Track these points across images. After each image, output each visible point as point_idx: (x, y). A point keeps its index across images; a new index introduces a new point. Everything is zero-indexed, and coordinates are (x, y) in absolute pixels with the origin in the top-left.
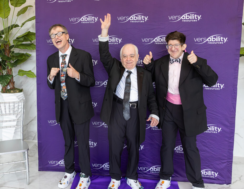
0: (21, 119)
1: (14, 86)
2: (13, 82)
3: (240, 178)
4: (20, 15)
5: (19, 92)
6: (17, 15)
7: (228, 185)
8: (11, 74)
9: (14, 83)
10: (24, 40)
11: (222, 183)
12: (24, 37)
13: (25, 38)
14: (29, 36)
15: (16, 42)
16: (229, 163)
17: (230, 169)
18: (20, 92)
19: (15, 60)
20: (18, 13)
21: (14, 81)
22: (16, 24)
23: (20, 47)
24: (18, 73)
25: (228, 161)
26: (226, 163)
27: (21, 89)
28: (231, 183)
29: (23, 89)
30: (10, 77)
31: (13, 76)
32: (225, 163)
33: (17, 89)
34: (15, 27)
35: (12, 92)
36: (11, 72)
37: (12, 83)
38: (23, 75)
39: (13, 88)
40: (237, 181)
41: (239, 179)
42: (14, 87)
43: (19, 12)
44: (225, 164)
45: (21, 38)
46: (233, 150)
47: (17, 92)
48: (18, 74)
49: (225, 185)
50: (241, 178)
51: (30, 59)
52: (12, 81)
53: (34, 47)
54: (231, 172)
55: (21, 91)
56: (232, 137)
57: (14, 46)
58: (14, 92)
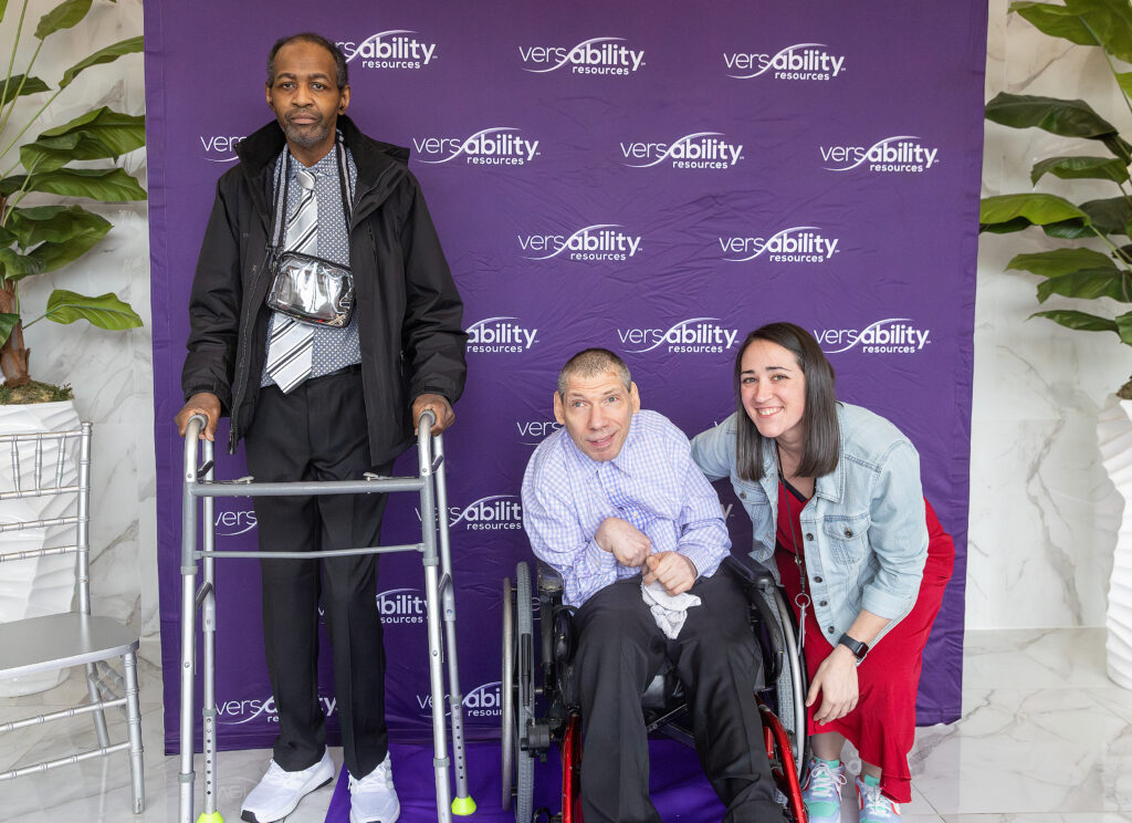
0: (78, 516)
1: (26, 372)
2: (21, 350)
3: (987, 699)
4: (54, 30)
5: (54, 399)
6: (35, 30)
7: (951, 726)
8: (11, 310)
9: (26, 355)
10: (77, 148)
11: (929, 722)
12: (76, 135)
13: (83, 137)
14: (103, 131)
15: (37, 157)
16: (953, 639)
17: (955, 661)
18: (58, 401)
19: (32, 242)
20: (41, 23)
21: (26, 348)
22: (30, 76)
23: (53, 185)
24: (49, 306)
25: (952, 633)
26: (943, 641)
27: (62, 388)
28: (958, 718)
29: (70, 389)
30: (8, 323)
31: (20, 321)
32: (938, 639)
33: (42, 385)
34: (25, 92)
35: (17, 396)
36: (12, 301)
37: (16, 354)
38: (72, 320)
39: (21, 380)
40: (977, 709)
41: (986, 703)
42: (25, 374)
43: (45, 20)
44: (937, 645)
45: (64, 139)
46: (964, 585)
47: (45, 397)
48: (47, 316)
49: (940, 726)
50: (992, 698)
51: (106, 251)
52: (15, 346)
53: (125, 189)
54: (960, 671)
55: (62, 395)
56: (961, 534)
57: (22, 178)
58: (31, 400)
